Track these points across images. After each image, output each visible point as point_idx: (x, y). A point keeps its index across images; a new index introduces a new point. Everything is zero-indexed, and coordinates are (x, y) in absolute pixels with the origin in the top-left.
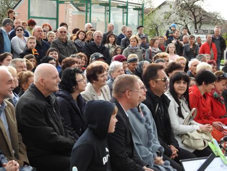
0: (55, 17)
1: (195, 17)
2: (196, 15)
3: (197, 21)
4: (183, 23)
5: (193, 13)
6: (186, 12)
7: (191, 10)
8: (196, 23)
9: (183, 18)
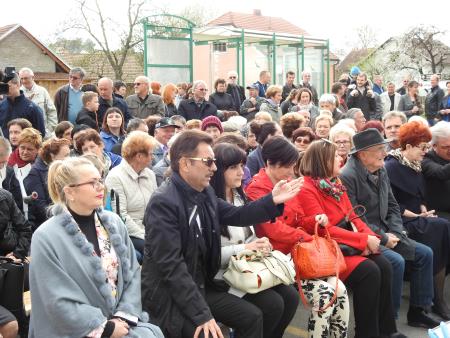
0: (188, 64)
1: (432, 57)
2: (434, 54)
3: (436, 62)
4: (415, 66)
5: (430, 52)
6: (418, 51)
7: (426, 47)
8: (434, 66)
9: (416, 60)
